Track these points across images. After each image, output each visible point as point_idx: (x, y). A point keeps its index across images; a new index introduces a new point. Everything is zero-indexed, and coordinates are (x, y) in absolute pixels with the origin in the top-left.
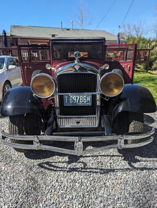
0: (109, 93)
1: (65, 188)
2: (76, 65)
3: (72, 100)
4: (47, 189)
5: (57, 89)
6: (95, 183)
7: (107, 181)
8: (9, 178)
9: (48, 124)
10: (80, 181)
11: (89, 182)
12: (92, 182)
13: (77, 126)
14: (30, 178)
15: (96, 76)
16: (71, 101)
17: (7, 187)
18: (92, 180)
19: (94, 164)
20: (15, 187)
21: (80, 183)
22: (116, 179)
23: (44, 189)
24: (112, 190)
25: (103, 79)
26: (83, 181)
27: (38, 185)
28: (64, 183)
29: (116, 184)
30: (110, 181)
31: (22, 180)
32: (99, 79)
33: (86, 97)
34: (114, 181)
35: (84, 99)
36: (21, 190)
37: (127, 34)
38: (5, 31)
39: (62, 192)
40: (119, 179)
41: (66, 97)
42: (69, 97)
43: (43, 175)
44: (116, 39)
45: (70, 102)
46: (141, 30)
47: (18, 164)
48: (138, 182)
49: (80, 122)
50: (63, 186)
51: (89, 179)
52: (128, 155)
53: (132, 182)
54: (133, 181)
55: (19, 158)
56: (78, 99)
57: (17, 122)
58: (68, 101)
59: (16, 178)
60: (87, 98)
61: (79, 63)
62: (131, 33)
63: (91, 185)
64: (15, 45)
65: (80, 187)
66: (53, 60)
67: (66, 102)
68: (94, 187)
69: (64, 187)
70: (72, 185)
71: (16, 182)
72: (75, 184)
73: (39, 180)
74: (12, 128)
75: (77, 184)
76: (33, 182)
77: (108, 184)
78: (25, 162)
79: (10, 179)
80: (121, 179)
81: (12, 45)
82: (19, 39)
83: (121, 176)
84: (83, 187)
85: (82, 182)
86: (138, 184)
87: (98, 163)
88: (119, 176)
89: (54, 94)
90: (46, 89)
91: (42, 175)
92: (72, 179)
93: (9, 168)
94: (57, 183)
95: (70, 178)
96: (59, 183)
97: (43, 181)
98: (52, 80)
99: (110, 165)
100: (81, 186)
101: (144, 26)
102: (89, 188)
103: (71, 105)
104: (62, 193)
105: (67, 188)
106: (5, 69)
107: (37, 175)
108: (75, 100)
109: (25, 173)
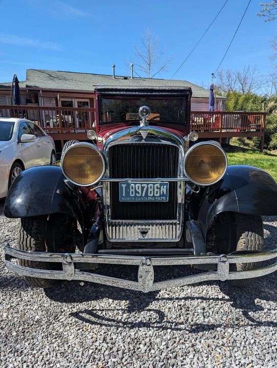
0: (203, 180)
1: (120, 353)
2: (142, 129)
3: (133, 190)
4: (86, 355)
5: (108, 171)
6: (175, 345)
7: (197, 341)
8: (14, 334)
9: (90, 235)
10: (147, 340)
11: (164, 343)
12: (170, 343)
13: (143, 240)
14: (54, 334)
15: (176, 150)
16: (132, 192)
17: (11, 351)
18: (170, 339)
19: (173, 310)
20: (25, 351)
21: (148, 344)
22: (215, 337)
23: (80, 355)
24: (207, 357)
25: (191, 153)
26: (152, 341)
27: (69, 347)
28: (117, 345)
29: (214, 347)
30: (202, 341)
31: (40, 338)
32: (183, 155)
33: (159, 187)
34: (210, 341)
35: (156, 190)
36: (36, 356)
37: (225, 87)
38: (16, 77)
39: (113, 360)
40: (220, 338)
41: (124, 186)
42: (128, 185)
43: (79, 329)
44: (207, 94)
45: (131, 195)
46: (249, 81)
47: (32, 308)
48: (255, 342)
49: (147, 232)
50: (115, 349)
51: (164, 338)
52: (234, 293)
53: (243, 343)
54: (245, 342)
55: (34, 297)
56: (145, 189)
57: (34, 231)
58: (128, 193)
59: (28, 334)
60: (160, 189)
61: (147, 126)
62: (233, 86)
63: (167, 347)
64: (33, 102)
65: (148, 351)
66: (100, 125)
67: (124, 195)
68: (174, 352)
69: (118, 351)
70: (132, 348)
71: (28, 342)
72: (138, 346)
73: (71, 338)
74: (25, 242)
75: (141, 346)
76: (59, 341)
77: (199, 347)
78: (46, 305)
79: (17, 335)
80: (223, 338)
81: (28, 101)
82: (41, 91)
83: (222, 333)
84: (153, 351)
85: (151, 343)
86: (256, 347)
87: (179, 307)
88: (219, 333)
89: (101, 179)
90: (88, 171)
91: (77, 328)
92: (133, 337)
93: (15, 315)
94: (105, 344)
95: (128, 335)
96: (107, 343)
97: (78, 340)
98: (100, 154)
99: (202, 311)
100: (150, 350)
101: (255, 76)
102: (164, 354)
103: (133, 200)
104: (114, 363)
105: (123, 353)
106: (15, 140)
107: (68, 328)
108: (140, 191)
109: (46, 325)
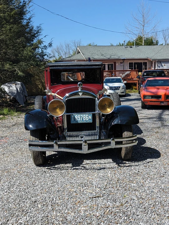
0: (104, 112)
2: (80, 92)
3: (77, 118)
15: (95, 100)
25: (100, 101)
32: (97, 102)
35: (87, 117)
49: (83, 137)
56: (82, 117)
61: (82, 90)
67: (73, 120)
90: (58, 110)
98: (64, 103)
103: (77, 123)
108: (80, 118)
